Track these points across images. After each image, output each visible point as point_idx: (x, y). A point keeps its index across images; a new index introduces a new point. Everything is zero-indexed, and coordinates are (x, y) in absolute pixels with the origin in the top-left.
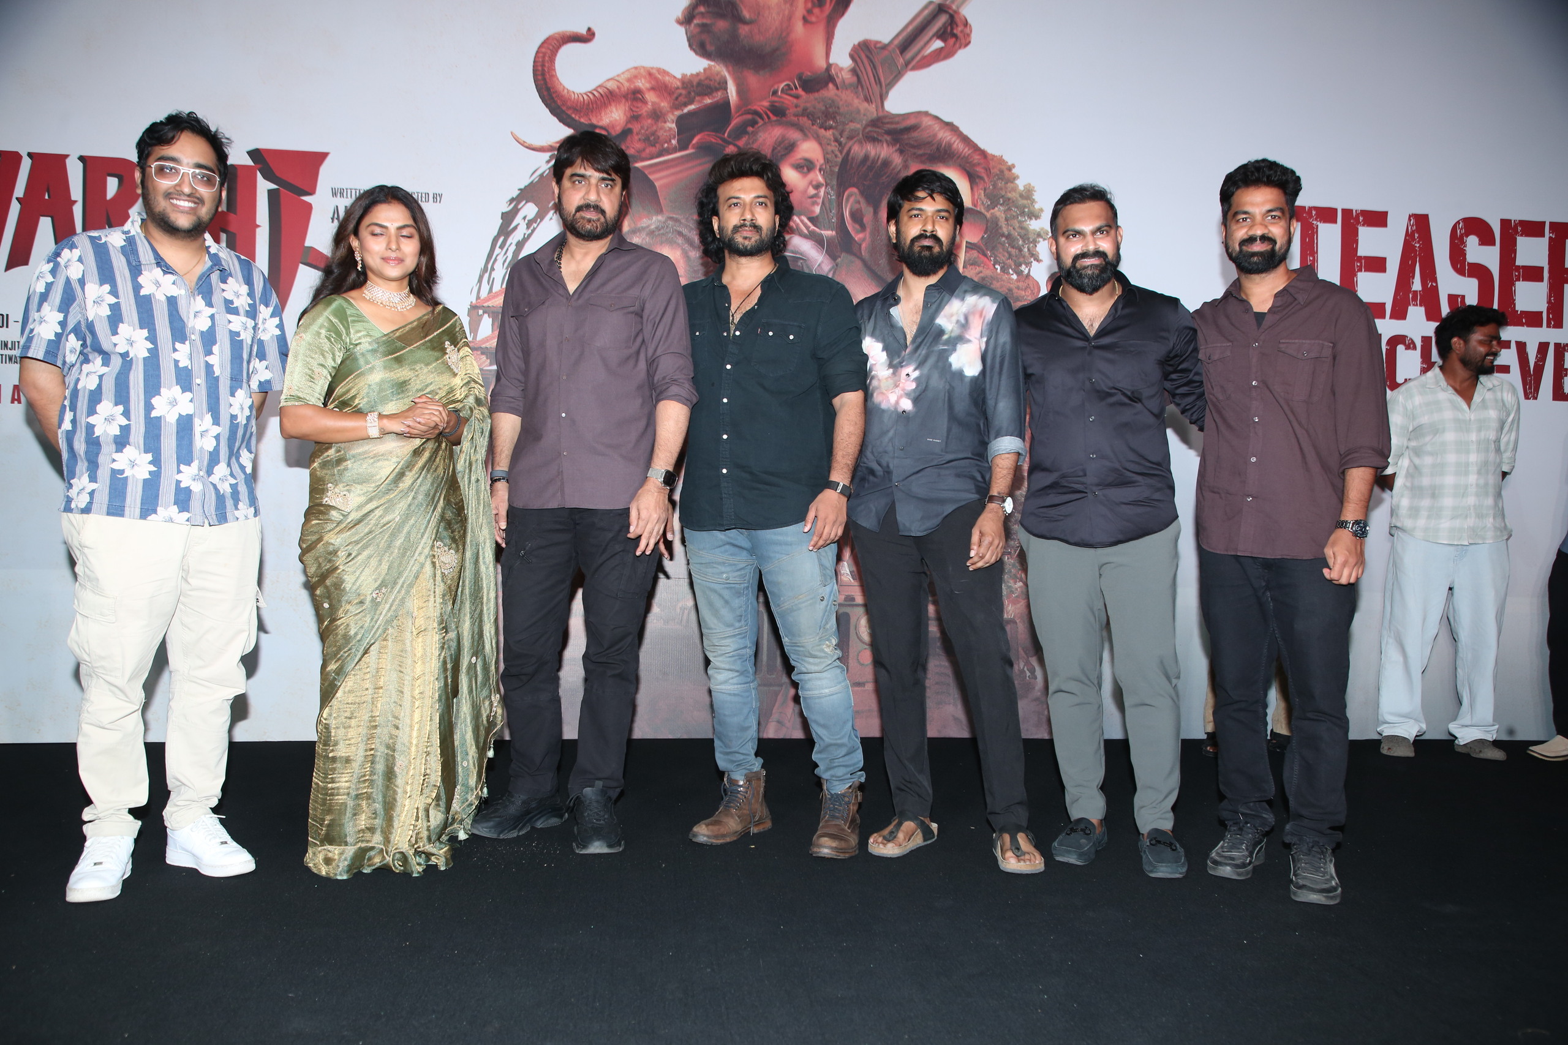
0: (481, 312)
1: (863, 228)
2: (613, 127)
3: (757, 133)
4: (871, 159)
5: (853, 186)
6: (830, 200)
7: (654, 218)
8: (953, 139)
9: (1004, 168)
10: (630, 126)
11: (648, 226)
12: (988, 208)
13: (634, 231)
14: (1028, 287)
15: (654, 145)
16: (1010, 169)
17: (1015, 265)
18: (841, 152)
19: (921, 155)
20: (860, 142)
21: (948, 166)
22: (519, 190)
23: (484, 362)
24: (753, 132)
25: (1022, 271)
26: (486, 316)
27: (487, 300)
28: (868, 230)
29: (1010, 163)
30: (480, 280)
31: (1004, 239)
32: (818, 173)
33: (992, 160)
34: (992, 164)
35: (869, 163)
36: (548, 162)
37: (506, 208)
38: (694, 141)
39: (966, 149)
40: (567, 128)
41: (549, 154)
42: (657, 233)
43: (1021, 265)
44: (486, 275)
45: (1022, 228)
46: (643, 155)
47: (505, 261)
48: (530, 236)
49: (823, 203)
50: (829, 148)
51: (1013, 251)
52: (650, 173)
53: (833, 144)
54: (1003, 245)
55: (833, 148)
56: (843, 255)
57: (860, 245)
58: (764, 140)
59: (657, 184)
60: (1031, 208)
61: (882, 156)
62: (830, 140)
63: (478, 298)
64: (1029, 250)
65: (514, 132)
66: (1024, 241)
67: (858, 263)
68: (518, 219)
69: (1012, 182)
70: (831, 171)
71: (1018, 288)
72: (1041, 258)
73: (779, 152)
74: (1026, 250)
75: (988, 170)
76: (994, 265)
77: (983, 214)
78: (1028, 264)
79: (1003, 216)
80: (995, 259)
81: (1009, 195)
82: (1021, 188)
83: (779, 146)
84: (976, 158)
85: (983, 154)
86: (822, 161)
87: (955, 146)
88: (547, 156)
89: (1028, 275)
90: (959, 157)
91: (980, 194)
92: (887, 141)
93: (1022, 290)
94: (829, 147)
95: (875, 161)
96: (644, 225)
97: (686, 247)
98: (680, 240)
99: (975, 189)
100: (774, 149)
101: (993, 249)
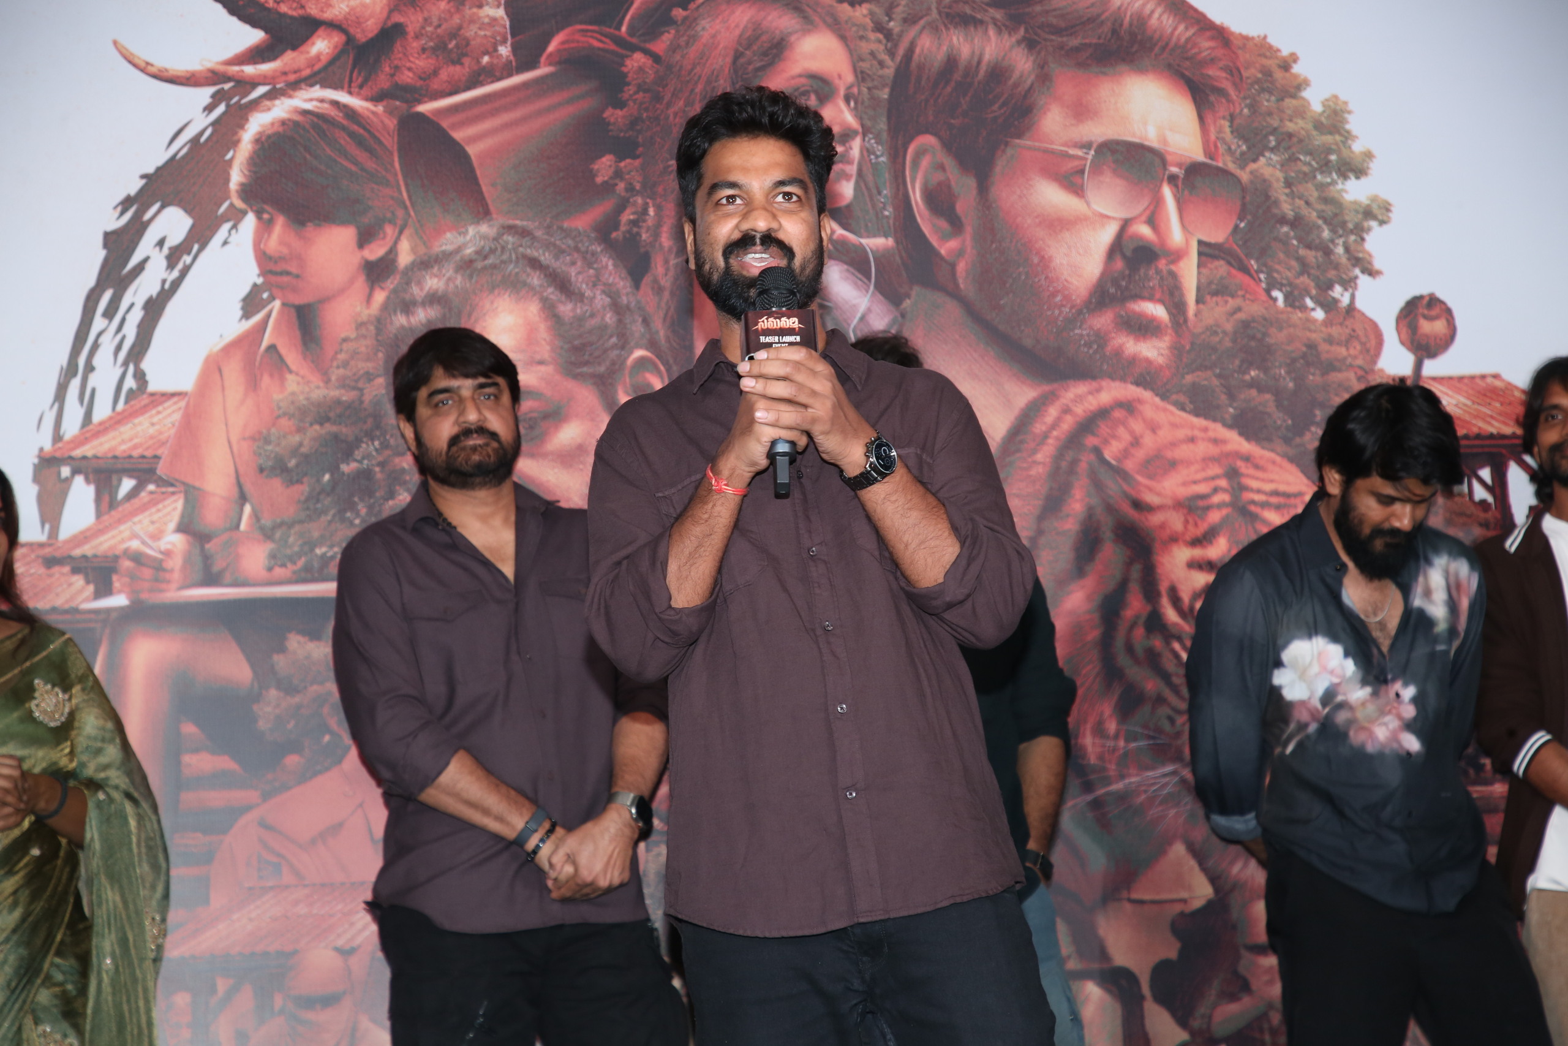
0: (66, 471)
1: (956, 225)
2: (358, 22)
3: (695, 19)
4: (962, 64)
5: (926, 131)
6: (875, 167)
7: (471, 231)
8: (1149, 7)
9: (1271, 63)
10: (398, 18)
11: (458, 250)
12: (1243, 160)
13: (425, 264)
14: (1352, 337)
15: (458, 62)
16: (1286, 65)
17: (1318, 287)
18: (892, 54)
19: (1077, 49)
20: (934, 28)
21: (1142, 71)
22: (143, 177)
23: (81, 591)
24: (685, 18)
25: (1336, 301)
26: (79, 480)
27: (80, 441)
28: (969, 230)
29: (1285, 52)
30: (60, 396)
31: (1285, 229)
32: (842, 104)
33: (1245, 45)
34: (1243, 57)
35: (957, 76)
36: (209, 109)
37: (114, 223)
38: (552, 47)
39: (1181, 28)
40: (247, 28)
41: (211, 90)
42: (479, 265)
43: (1330, 287)
44: (75, 383)
45: (1326, 200)
46: (435, 85)
47: (119, 348)
48: (176, 284)
49: (860, 173)
50: (865, 47)
51: (1311, 256)
52: (454, 126)
53: (873, 36)
54: (1284, 242)
55: (874, 46)
56: (916, 290)
57: (953, 266)
58: (714, 36)
59: (472, 150)
60: (1345, 152)
61: (987, 57)
62: (865, 28)
63: (57, 437)
64: (1347, 249)
65: (124, 41)
66: (1333, 231)
67: (952, 309)
68: (145, 247)
69: (1293, 96)
70: (872, 98)
71: (1330, 340)
72: (1377, 264)
73: (749, 63)
74: (1340, 250)
75: (1234, 72)
76: (1268, 292)
77: (1232, 175)
78: (1349, 283)
79: (1280, 175)
80: (1270, 277)
81: (1290, 126)
82: (1317, 107)
83: (748, 47)
84: (1206, 45)
85: (1221, 34)
86: (850, 78)
87: (1154, 22)
88: (205, 94)
89: (1351, 309)
90: (1164, 48)
91: (1220, 131)
92: (995, 22)
93: (1339, 344)
94: (863, 44)
95: (971, 70)
96: (449, 248)
97: (551, 292)
98: (536, 279)
99: (1209, 119)
100: (738, 56)
101: (1263, 254)
